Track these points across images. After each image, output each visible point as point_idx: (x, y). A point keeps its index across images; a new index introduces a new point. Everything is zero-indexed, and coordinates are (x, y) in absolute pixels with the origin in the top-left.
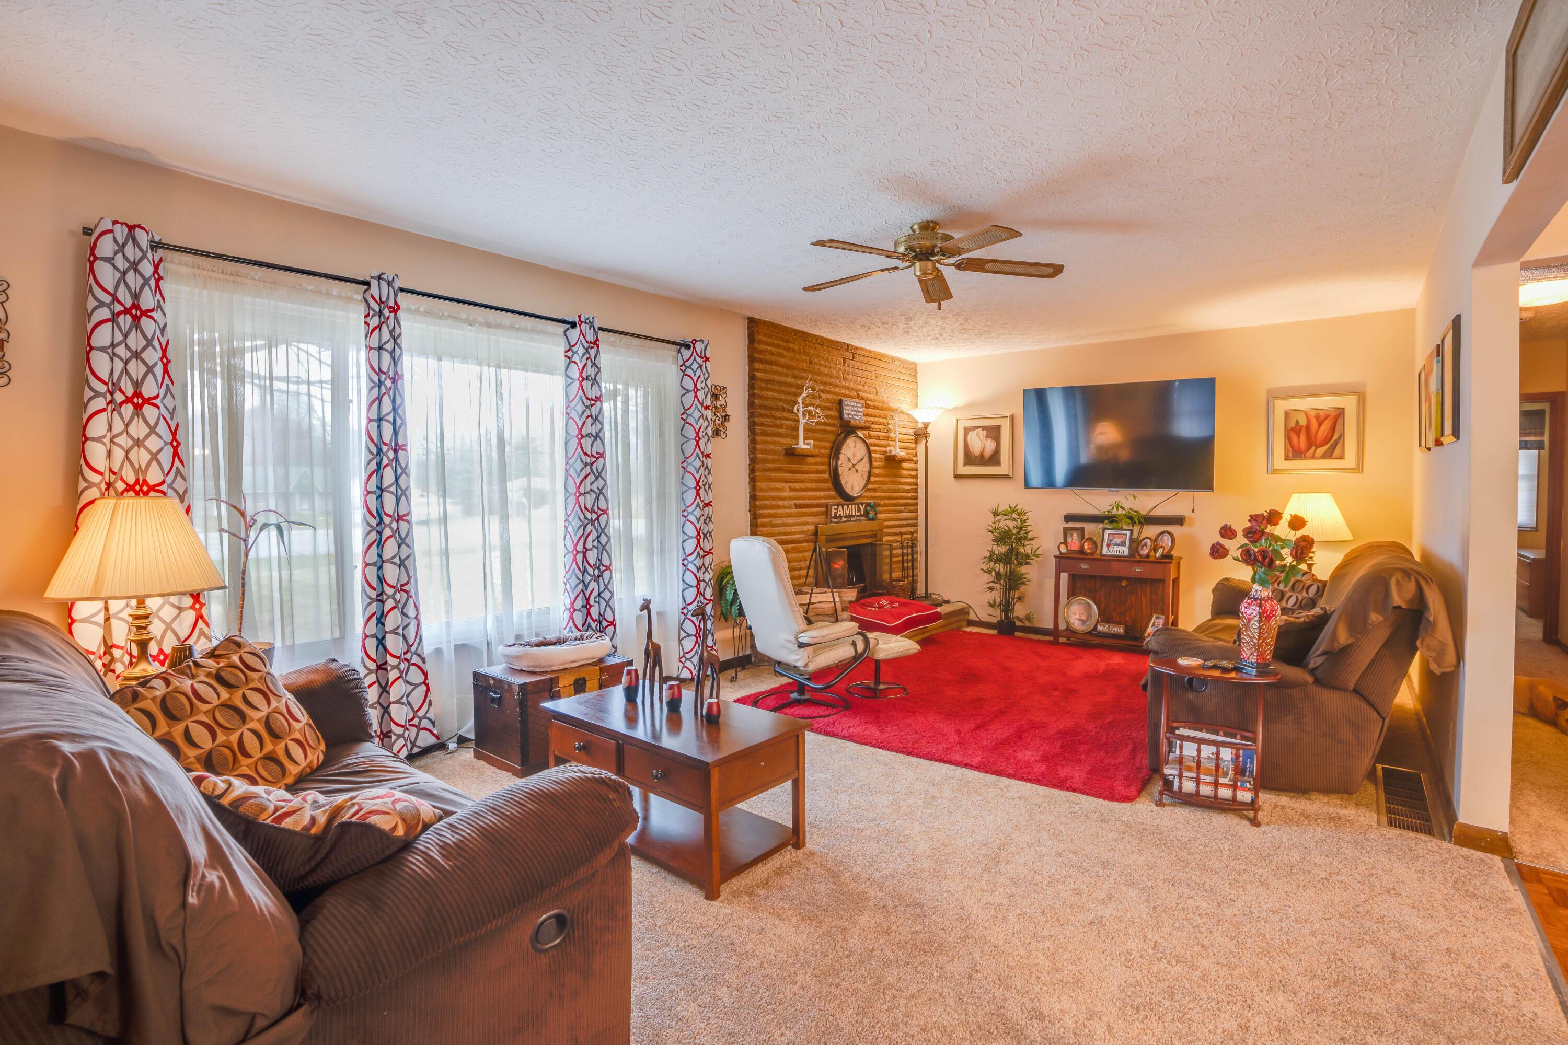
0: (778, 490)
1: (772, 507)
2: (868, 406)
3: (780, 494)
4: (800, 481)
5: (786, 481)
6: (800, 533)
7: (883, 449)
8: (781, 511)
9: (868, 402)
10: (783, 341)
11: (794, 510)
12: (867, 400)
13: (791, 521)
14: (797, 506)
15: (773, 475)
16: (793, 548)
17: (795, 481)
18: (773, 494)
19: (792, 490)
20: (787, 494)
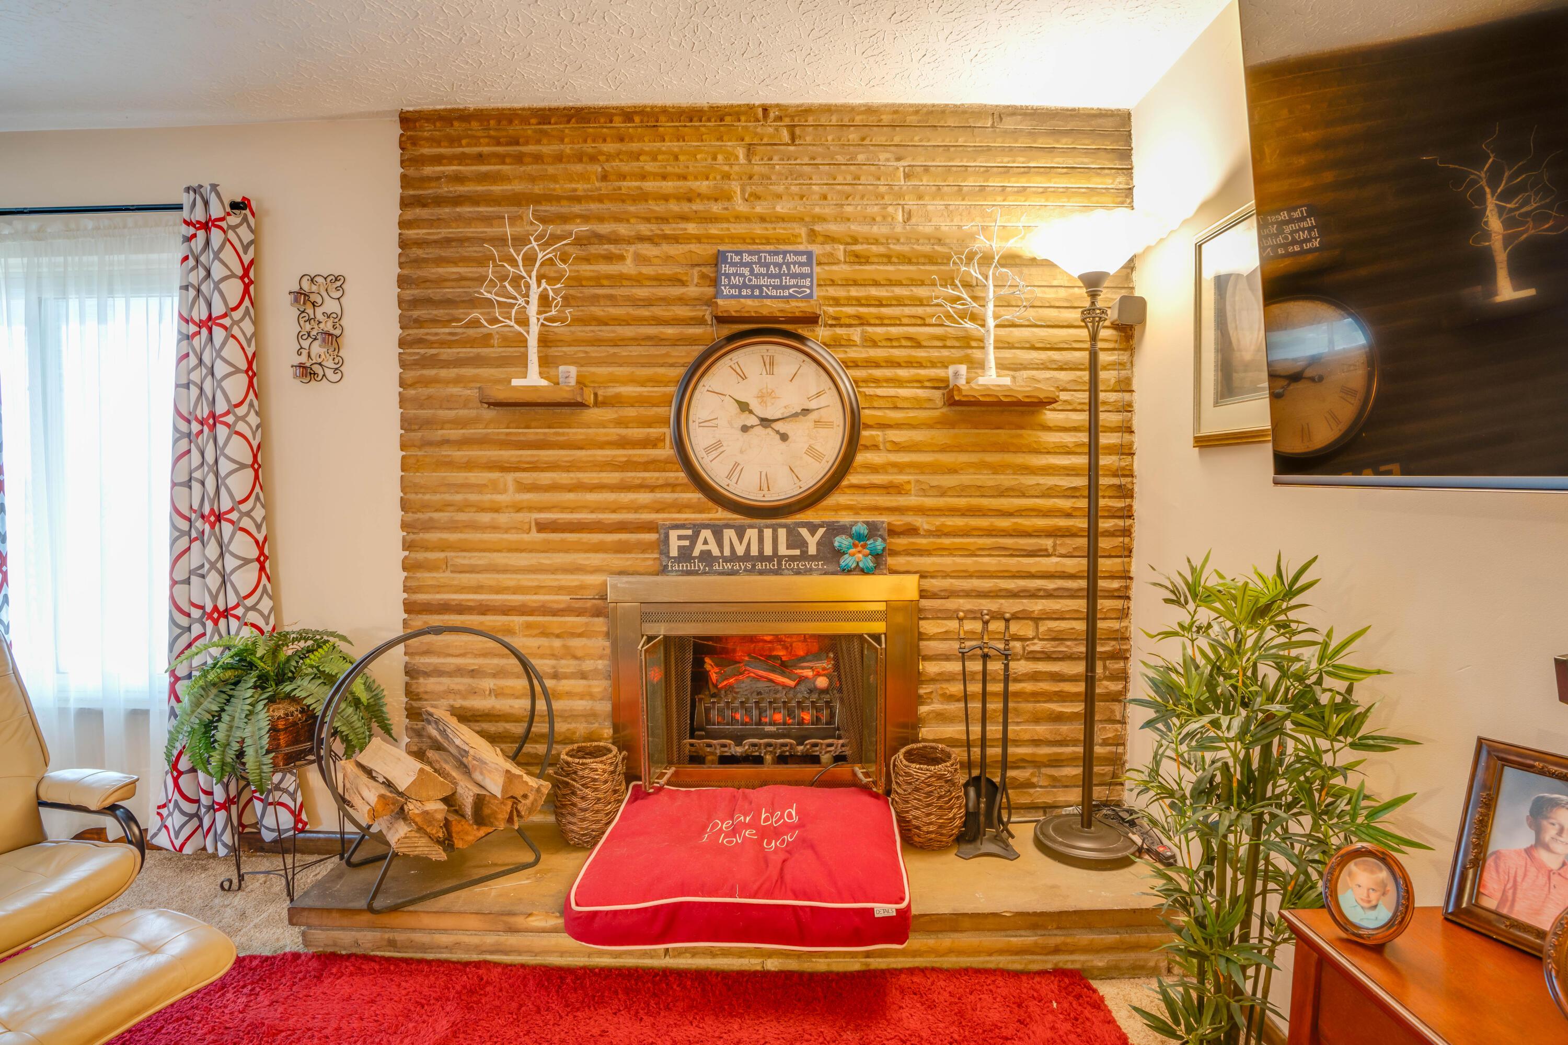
0: (480, 488)
1: (453, 527)
2: (860, 259)
3: (487, 497)
4: (553, 467)
5: (504, 468)
6: (560, 589)
7: (939, 372)
8: (487, 536)
9: (857, 248)
10: (499, 144)
11: (535, 536)
12: (855, 241)
13: (523, 559)
14: (542, 527)
15: (459, 454)
16: (528, 626)
17: (535, 467)
18: (459, 497)
19: (523, 488)
20: (509, 496)
